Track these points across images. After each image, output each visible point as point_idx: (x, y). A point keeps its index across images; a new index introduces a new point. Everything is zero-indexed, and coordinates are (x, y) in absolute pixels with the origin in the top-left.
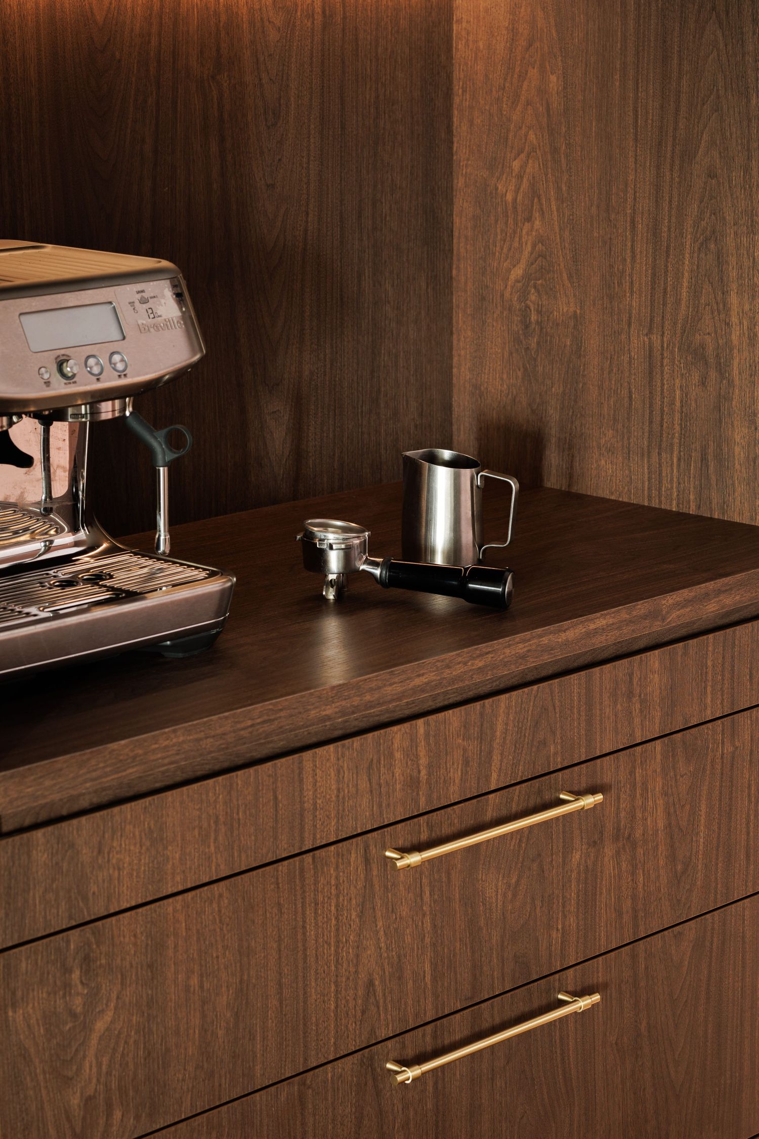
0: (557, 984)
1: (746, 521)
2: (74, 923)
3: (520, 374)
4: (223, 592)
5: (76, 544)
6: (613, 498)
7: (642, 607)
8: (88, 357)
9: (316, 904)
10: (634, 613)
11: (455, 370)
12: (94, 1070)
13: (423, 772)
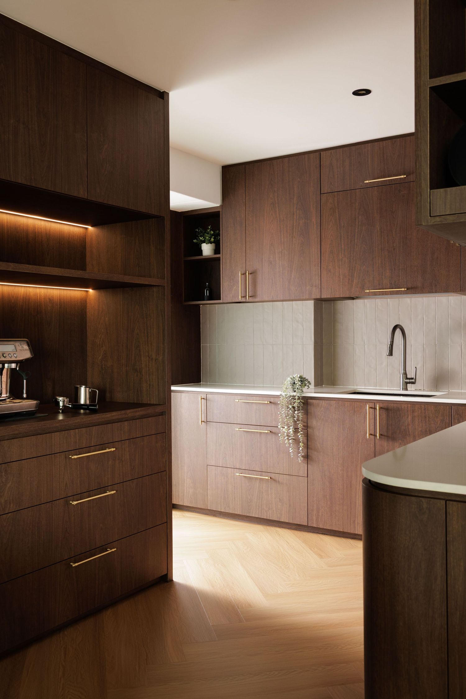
0: (107, 489)
1: (146, 403)
2: (3, 463)
3: (101, 378)
4: (37, 403)
5: (6, 397)
6: (120, 401)
7: (123, 412)
8: (9, 354)
9: (55, 465)
10: (122, 413)
11: (88, 379)
12: (7, 495)
13: (78, 440)
